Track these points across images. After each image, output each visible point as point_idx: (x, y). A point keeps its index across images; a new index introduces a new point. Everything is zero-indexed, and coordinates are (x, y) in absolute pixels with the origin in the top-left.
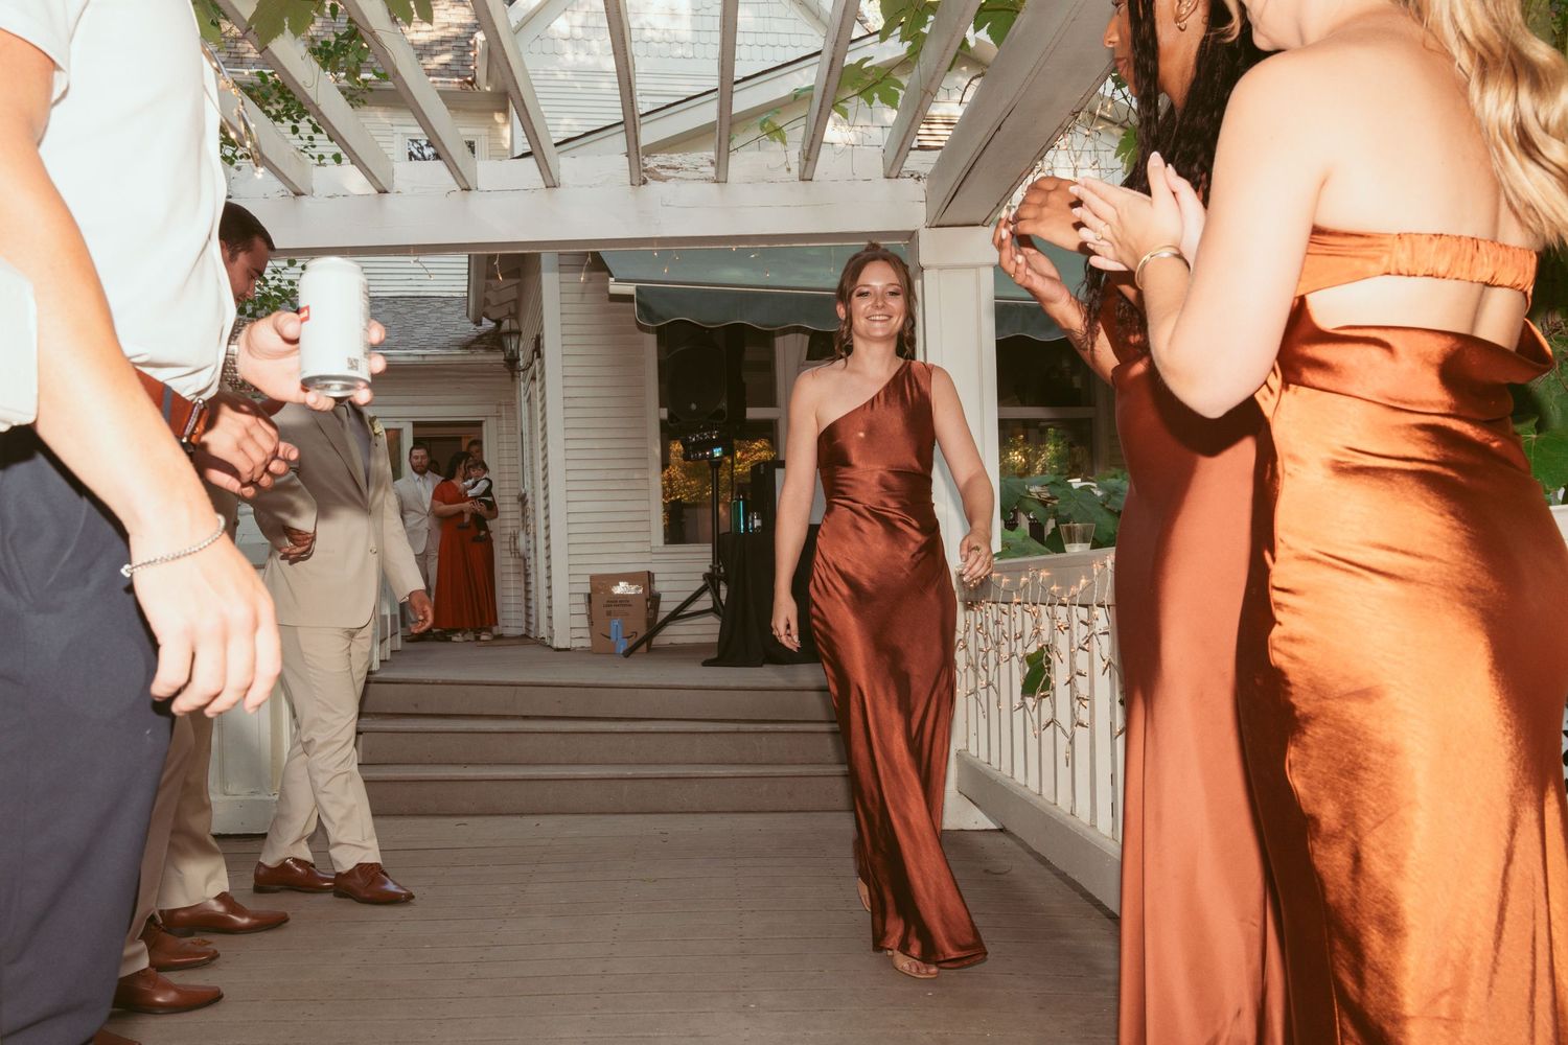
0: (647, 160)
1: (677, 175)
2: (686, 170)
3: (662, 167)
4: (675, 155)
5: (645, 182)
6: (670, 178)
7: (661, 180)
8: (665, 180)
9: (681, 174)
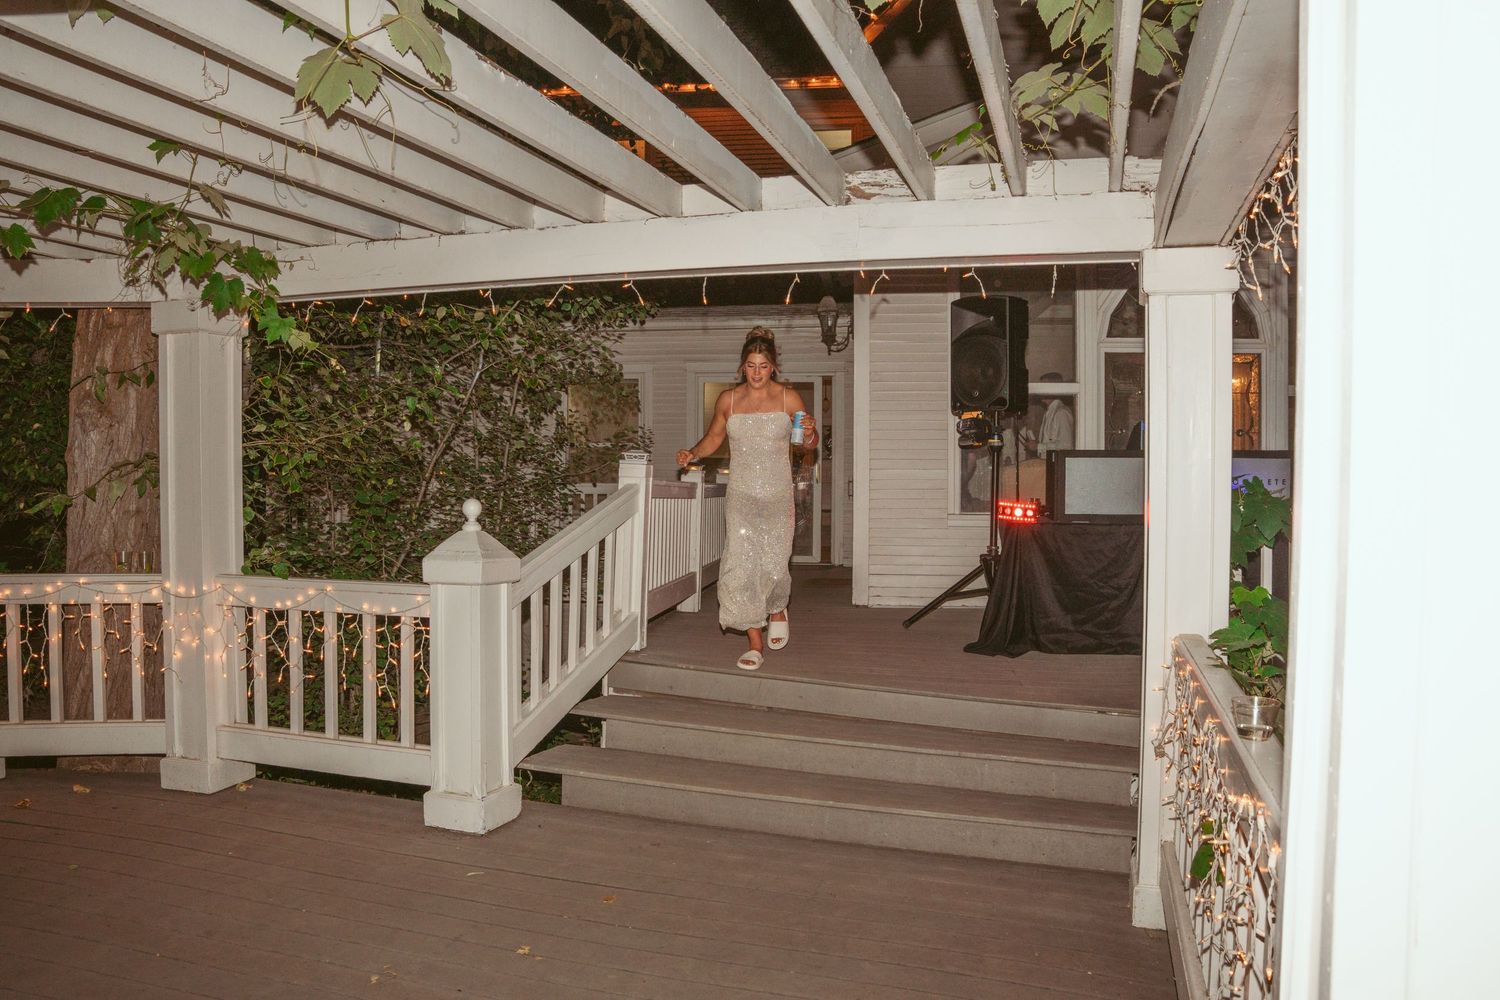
0: (850, 178)
1: (883, 192)
2: (892, 186)
3: (867, 184)
4: (880, 172)
5: (848, 201)
6: (875, 195)
7: (864, 198)
8: (868, 197)
9: (887, 191)
